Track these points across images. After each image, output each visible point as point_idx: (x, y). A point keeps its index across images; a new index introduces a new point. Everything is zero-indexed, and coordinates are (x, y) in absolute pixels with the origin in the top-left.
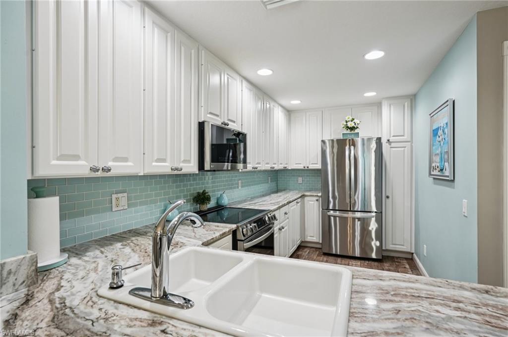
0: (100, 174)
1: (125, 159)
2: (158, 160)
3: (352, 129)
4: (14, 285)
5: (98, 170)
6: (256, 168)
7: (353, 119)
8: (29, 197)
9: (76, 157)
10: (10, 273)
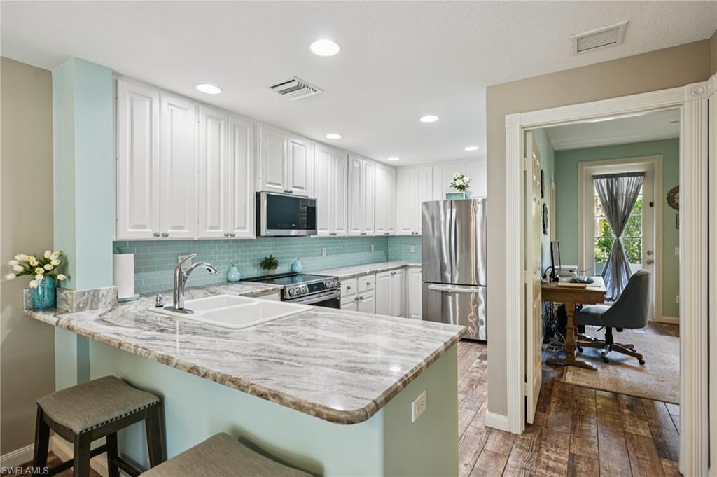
0: (161, 238)
1: (182, 228)
2: (211, 228)
3: (461, 187)
4: (105, 303)
5: (159, 236)
6: (335, 234)
7: (463, 176)
8: (114, 253)
9: (144, 227)
10: (103, 295)
